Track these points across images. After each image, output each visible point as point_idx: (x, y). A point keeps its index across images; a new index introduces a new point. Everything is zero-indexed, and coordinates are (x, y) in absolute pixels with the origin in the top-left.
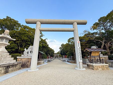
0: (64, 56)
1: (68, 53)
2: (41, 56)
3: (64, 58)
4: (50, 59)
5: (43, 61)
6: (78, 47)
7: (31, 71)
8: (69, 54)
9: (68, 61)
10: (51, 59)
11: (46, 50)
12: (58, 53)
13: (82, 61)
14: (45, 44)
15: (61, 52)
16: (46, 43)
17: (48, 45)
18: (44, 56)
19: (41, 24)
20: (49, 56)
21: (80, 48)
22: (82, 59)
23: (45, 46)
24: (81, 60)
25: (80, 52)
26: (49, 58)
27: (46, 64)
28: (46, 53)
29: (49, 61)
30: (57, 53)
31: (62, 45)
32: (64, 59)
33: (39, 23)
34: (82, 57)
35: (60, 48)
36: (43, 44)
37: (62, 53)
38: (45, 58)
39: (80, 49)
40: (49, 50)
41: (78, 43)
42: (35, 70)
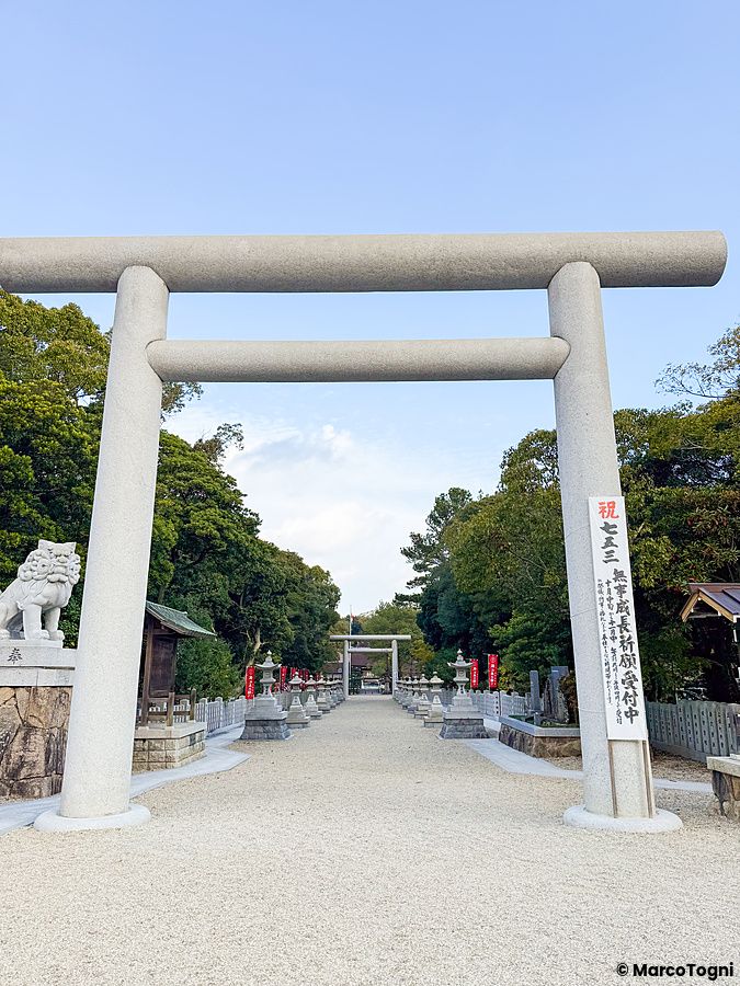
0: (461, 663)
1: (518, 620)
2: (167, 663)
3: (461, 695)
4: (271, 703)
5: (194, 727)
6: (604, 572)
7: (75, 825)
8: (528, 633)
9: (510, 738)
10: (296, 704)
11: (221, 587)
12: (388, 619)
13: (639, 729)
14: (214, 512)
15: (429, 601)
16: (224, 497)
17: (251, 526)
18: (200, 661)
19: (173, 286)
20: (268, 664)
21: (619, 575)
22: (641, 707)
23: (208, 538)
24: (631, 714)
25: (624, 626)
26: (258, 690)
27: (222, 759)
28: (220, 625)
29: (261, 729)
30: (383, 612)
31: (450, 508)
32: (463, 703)
33: (143, 285)
34: (639, 685)
35: (419, 550)
36: (185, 516)
37: (444, 617)
38: (212, 689)
39: (621, 590)
40: (258, 576)
41: (597, 521)
42: (111, 822)
